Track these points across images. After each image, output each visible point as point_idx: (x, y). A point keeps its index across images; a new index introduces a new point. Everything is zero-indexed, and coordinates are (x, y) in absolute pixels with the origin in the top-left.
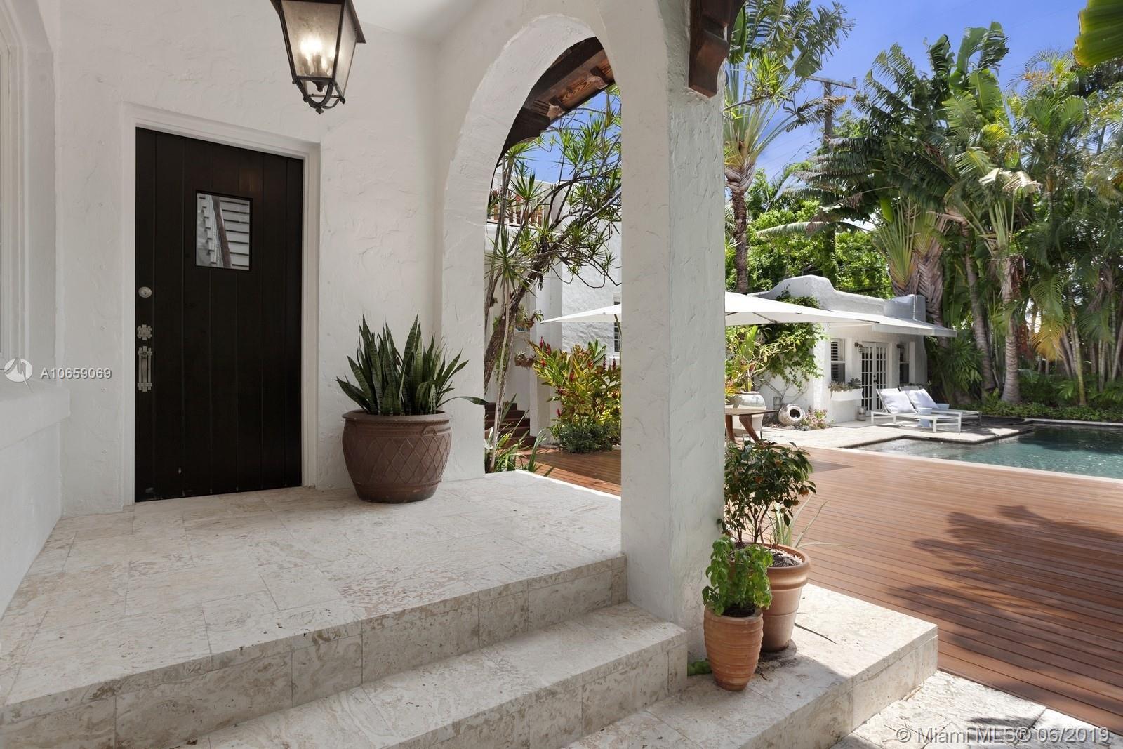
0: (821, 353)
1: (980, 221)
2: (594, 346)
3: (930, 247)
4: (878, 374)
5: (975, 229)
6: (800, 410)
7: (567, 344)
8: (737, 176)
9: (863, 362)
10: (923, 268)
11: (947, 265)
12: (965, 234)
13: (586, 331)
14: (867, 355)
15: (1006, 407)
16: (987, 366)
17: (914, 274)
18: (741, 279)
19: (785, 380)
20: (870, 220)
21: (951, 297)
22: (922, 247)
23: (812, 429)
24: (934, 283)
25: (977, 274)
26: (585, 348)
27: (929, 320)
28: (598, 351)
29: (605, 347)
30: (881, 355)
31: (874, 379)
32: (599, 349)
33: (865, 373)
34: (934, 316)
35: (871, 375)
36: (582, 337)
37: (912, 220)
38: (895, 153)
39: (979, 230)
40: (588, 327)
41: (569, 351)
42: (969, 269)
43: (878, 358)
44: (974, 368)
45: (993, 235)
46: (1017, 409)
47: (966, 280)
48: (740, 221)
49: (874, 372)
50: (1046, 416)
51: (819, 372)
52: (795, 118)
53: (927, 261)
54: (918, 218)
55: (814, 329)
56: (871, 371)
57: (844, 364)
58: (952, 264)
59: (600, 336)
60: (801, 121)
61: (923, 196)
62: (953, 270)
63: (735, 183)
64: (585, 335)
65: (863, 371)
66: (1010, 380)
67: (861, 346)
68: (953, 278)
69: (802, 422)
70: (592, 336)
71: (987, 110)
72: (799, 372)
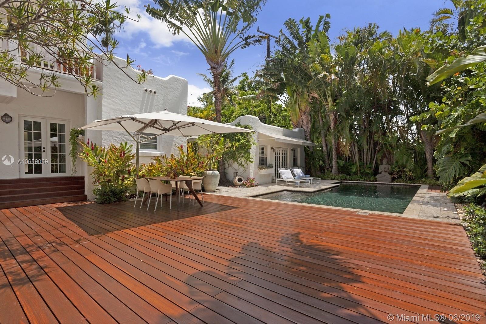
0: (254, 152)
1: (323, 97)
2: (124, 145)
3: (306, 108)
4: (283, 162)
5: (322, 101)
6: (242, 178)
7: (106, 143)
8: (215, 66)
9: (276, 156)
10: (304, 117)
11: (312, 116)
12: (318, 103)
13: (119, 137)
14: (278, 153)
15: (333, 176)
16: (327, 159)
17: (301, 119)
18: (218, 116)
19: (238, 164)
20: (283, 95)
21: (314, 129)
22: (303, 108)
23: (247, 187)
24: (308, 123)
25: (323, 120)
26: (118, 146)
27: (306, 139)
28: (127, 147)
29: (132, 146)
30: (284, 153)
31: (281, 164)
32: (128, 146)
33: (277, 161)
34: (308, 138)
35: (279, 162)
36: (116, 140)
37: (299, 96)
38: (291, 66)
39: (323, 101)
40: (120, 134)
41: (106, 147)
42: (320, 118)
43: (283, 155)
44: (321, 160)
45: (327, 103)
46: (337, 176)
47: (319, 122)
48: (217, 87)
49: (281, 161)
50: (346, 179)
51: (252, 160)
52: (244, 42)
53: (305, 114)
54: (302, 95)
55: (250, 140)
56: (279, 160)
57: (266, 157)
58: (314, 115)
59: (128, 140)
60: (247, 44)
61: (302, 85)
62: (314, 118)
63: (214, 69)
64: (118, 139)
65: (276, 160)
66: (334, 165)
67: (274, 149)
68: (314, 121)
69: (243, 184)
70: (123, 140)
71: (324, 50)
72: (243, 160)
